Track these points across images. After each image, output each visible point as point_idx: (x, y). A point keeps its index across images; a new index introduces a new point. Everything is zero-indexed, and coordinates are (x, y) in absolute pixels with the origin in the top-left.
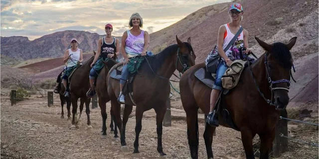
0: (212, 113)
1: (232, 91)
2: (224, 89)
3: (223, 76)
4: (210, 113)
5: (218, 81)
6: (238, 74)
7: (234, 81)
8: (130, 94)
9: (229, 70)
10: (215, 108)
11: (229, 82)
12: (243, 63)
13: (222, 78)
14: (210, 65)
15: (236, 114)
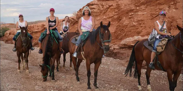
0: (152, 63)
1: (161, 53)
2: (158, 52)
3: (157, 46)
4: (151, 63)
5: (155, 48)
6: (164, 45)
7: (162, 48)
8: (81, 53)
9: (160, 43)
10: (153, 61)
11: (160, 49)
12: (167, 40)
13: (157, 47)
14: (151, 41)
15: (165, 63)
